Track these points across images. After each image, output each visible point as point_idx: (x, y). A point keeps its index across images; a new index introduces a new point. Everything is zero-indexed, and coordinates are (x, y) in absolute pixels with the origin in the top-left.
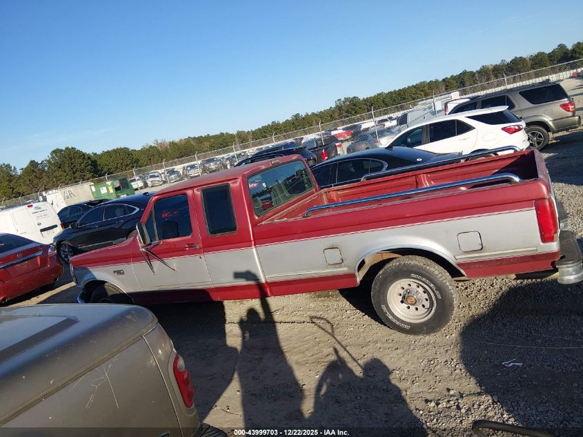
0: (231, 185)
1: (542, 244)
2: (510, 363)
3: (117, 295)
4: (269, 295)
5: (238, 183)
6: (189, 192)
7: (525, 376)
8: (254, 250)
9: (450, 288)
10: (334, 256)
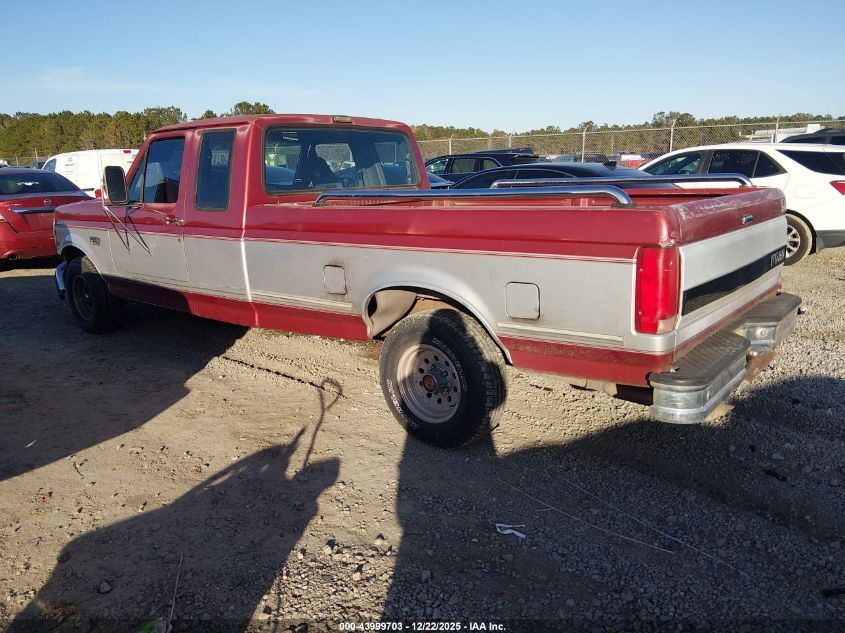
0: (238, 132)
1: (634, 332)
2: (506, 529)
3: (93, 274)
4: (257, 324)
5: (247, 130)
6: (189, 134)
7: (510, 557)
8: (243, 244)
9: (485, 376)
10: (335, 280)
